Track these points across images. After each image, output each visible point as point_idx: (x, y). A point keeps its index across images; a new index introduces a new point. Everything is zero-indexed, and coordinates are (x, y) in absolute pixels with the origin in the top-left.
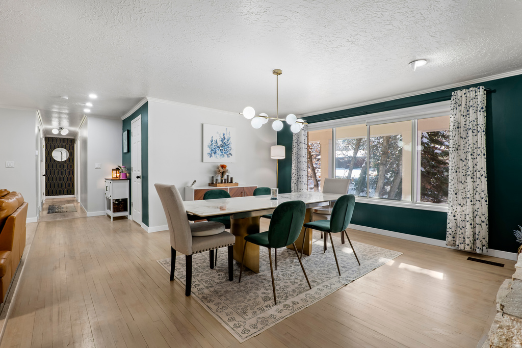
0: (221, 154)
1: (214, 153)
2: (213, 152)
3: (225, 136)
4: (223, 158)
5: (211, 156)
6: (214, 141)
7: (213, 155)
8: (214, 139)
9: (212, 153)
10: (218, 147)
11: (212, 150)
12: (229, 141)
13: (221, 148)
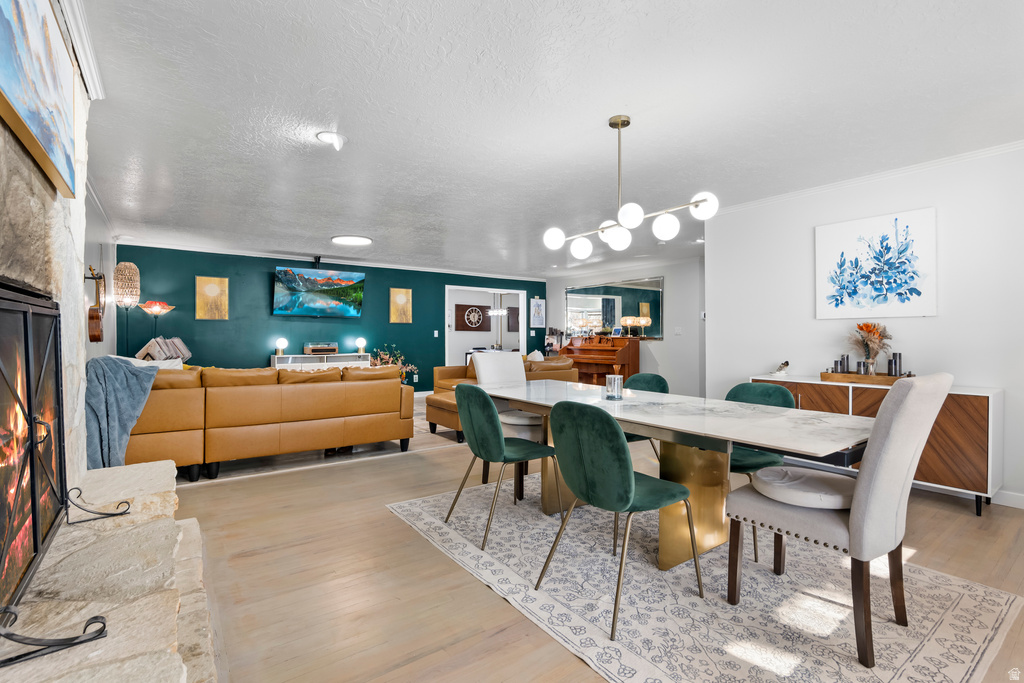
0: (875, 294)
1: (850, 295)
2: (848, 291)
3: (891, 243)
4: (883, 306)
5: (838, 302)
6: (848, 264)
7: (846, 298)
8: (849, 258)
9: (841, 295)
10: (863, 276)
11: (843, 288)
12: (908, 253)
13: (873, 278)
